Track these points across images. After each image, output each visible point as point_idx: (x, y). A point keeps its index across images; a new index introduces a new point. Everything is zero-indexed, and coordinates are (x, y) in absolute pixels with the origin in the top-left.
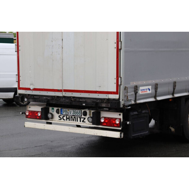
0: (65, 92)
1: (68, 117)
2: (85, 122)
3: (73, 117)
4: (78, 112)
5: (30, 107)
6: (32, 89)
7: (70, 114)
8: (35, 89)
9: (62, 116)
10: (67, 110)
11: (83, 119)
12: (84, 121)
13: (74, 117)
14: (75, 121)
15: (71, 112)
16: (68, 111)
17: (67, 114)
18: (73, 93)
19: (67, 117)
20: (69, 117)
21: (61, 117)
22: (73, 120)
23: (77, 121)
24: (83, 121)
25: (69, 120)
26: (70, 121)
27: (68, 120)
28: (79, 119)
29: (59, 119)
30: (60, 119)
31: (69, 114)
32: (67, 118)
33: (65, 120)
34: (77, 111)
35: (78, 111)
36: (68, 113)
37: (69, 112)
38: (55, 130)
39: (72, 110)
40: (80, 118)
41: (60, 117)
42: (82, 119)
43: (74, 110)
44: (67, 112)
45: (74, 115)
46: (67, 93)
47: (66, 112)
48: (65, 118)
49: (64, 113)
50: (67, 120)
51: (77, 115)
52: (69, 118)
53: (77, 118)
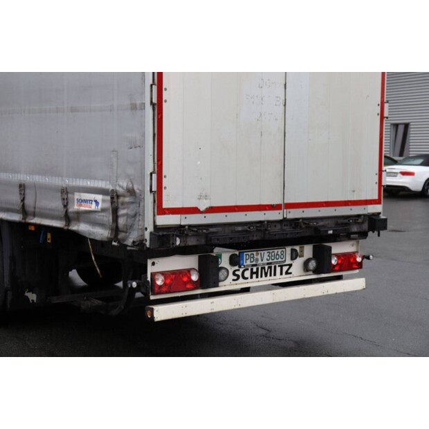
0: (288, 210)
1: (255, 270)
2: (291, 273)
3: (266, 267)
4: (279, 253)
5: (153, 264)
6: (202, 208)
7: (262, 260)
8: (212, 210)
9: (241, 270)
10: (255, 253)
11: (288, 267)
12: (289, 271)
13: (269, 268)
14: (271, 275)
15: (263, 257)
16: (257, 254)
17: (254, 263)
18: (305, 209)
19: (252, 269)
20: (258, 269)
21: (239, 273)
22: (266, 276)
23: (275, 275)
24: (287, 273)
25: (257, 277)
26: (259, 279)
27: (254, 276)
28: (278, 269)
29: (234, 280)
30: (235, 278)
31: (260, 262)
32: (252, 273)
33: (247, 278)
34: (276, 251)
35: (280, 250)
36: (257, 260)
37: (259, 257)
38: (241, 307)
39: (266, 252)
40: (281, 267)
41: (237, 273)
42: (285, 269)
43: (271, 251)
44: (253, 258)
45: (271, 261)
46: (292, 211)
47: (252, 260)
48: (247, 274)
49: (248, 262)
50: (251, 277)
51: (275, 260)
52: (257, 273)
53: (275, 267)
